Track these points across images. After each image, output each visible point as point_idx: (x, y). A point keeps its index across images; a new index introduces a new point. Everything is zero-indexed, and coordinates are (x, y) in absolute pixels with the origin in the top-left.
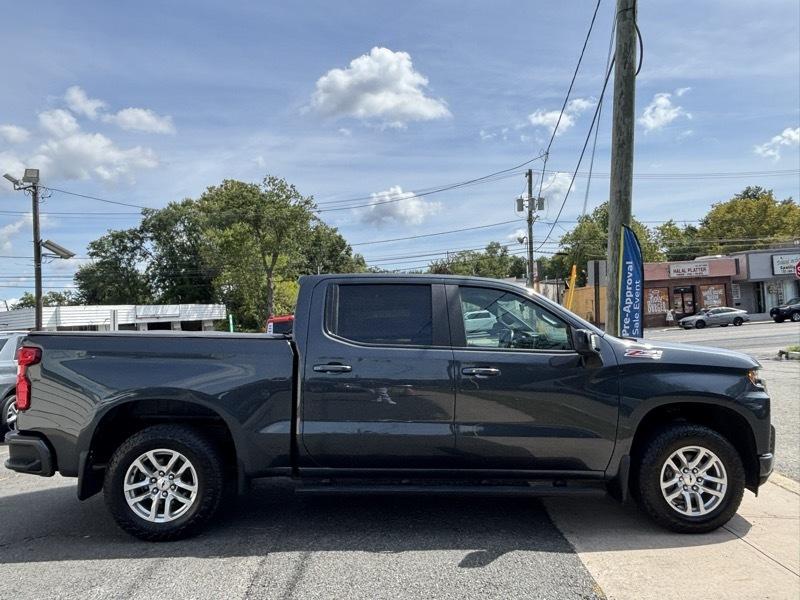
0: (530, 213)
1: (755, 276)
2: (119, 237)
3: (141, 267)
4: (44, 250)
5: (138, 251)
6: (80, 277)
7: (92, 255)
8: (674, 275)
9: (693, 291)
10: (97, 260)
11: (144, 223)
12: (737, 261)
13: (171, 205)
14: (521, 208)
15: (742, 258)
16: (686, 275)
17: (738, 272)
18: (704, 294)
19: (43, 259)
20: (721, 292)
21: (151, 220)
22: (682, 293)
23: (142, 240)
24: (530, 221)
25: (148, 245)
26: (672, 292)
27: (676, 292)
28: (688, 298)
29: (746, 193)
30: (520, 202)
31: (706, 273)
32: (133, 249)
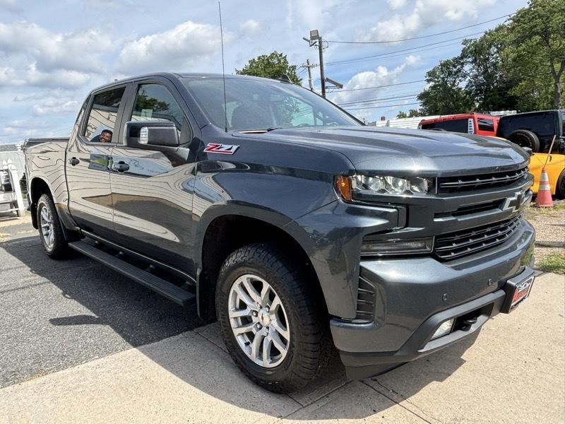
2: (445, 65)
3: (462, 84)
4: (327, 84)
5: (460, 74)
6: (421, 97)
7: (429, 81)
10: (432, 84)
11: (464, 51)
13: (486, 33)
19: (327, 90)
21: (469, 48)
23: (462, 64)
25: (467, 68)
32: (456, 73)
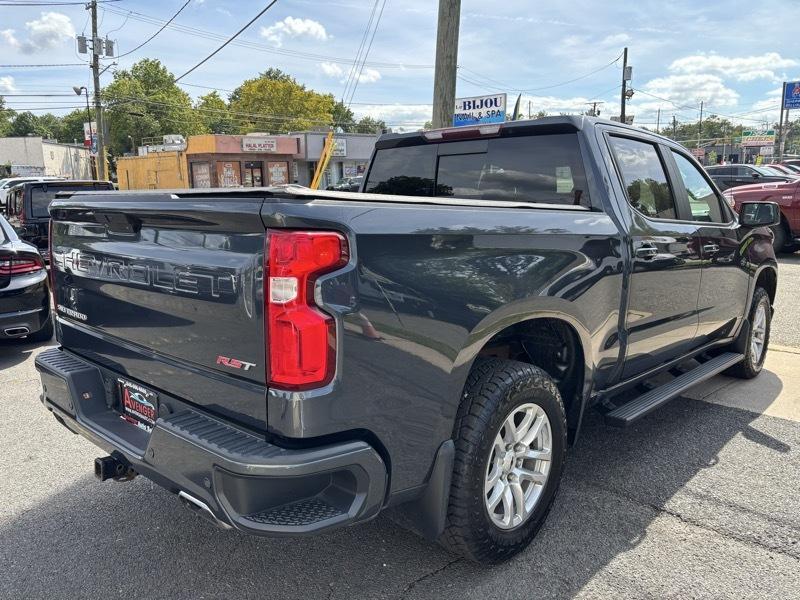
0: (96, 58)
1: (311, 156)
8: (246, 149)
9: (260, 166)
12: (298, 140)
14: (83, 49)
15: (302, 137)
16: (257, 150)
17: (299, 152)
18: (271, 170)
20: (284, 169)
22: (252, 168)
24: (95, 67)
26: (243, 166)
27: (247, 166)
28: (257, 174)
29: (269, 73)
30: (82, 40)
31: (274, 150)
